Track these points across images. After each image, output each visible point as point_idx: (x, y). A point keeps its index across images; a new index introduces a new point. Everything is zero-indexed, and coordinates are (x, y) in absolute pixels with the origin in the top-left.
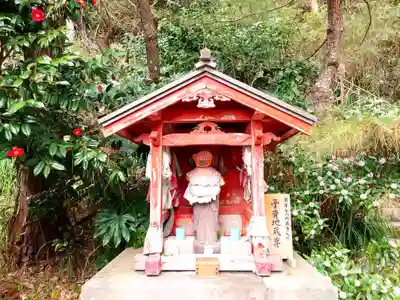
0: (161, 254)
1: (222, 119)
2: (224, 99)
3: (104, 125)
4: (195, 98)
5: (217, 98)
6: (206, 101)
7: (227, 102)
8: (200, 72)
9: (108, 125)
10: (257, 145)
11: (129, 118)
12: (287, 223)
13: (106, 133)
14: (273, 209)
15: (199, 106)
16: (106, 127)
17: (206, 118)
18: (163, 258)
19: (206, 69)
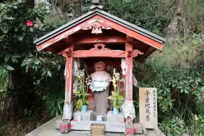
0: (71, 120)
1: (108, 41)
2: (108, 28)
3: (37, 44)
4: (90, 28)
5: (103, 28)
6: (97, 29)
7: (110, 30)
8: (93, 12)
9: (39, 45)
10: (129, 56)
11: (51, 40)
12: (154, 106)
13: (39, 49)
14: (146, 97)
15: (93, 32)
16: (38, 45)
17: (99, 41)
18: (72, 123)
19: (97, 10)
